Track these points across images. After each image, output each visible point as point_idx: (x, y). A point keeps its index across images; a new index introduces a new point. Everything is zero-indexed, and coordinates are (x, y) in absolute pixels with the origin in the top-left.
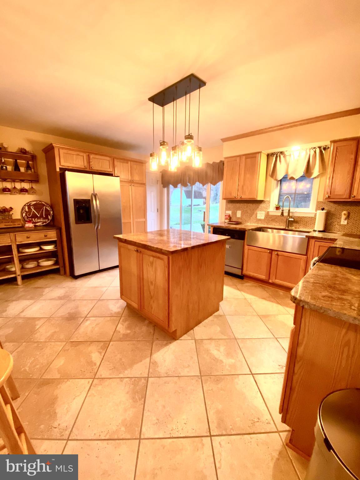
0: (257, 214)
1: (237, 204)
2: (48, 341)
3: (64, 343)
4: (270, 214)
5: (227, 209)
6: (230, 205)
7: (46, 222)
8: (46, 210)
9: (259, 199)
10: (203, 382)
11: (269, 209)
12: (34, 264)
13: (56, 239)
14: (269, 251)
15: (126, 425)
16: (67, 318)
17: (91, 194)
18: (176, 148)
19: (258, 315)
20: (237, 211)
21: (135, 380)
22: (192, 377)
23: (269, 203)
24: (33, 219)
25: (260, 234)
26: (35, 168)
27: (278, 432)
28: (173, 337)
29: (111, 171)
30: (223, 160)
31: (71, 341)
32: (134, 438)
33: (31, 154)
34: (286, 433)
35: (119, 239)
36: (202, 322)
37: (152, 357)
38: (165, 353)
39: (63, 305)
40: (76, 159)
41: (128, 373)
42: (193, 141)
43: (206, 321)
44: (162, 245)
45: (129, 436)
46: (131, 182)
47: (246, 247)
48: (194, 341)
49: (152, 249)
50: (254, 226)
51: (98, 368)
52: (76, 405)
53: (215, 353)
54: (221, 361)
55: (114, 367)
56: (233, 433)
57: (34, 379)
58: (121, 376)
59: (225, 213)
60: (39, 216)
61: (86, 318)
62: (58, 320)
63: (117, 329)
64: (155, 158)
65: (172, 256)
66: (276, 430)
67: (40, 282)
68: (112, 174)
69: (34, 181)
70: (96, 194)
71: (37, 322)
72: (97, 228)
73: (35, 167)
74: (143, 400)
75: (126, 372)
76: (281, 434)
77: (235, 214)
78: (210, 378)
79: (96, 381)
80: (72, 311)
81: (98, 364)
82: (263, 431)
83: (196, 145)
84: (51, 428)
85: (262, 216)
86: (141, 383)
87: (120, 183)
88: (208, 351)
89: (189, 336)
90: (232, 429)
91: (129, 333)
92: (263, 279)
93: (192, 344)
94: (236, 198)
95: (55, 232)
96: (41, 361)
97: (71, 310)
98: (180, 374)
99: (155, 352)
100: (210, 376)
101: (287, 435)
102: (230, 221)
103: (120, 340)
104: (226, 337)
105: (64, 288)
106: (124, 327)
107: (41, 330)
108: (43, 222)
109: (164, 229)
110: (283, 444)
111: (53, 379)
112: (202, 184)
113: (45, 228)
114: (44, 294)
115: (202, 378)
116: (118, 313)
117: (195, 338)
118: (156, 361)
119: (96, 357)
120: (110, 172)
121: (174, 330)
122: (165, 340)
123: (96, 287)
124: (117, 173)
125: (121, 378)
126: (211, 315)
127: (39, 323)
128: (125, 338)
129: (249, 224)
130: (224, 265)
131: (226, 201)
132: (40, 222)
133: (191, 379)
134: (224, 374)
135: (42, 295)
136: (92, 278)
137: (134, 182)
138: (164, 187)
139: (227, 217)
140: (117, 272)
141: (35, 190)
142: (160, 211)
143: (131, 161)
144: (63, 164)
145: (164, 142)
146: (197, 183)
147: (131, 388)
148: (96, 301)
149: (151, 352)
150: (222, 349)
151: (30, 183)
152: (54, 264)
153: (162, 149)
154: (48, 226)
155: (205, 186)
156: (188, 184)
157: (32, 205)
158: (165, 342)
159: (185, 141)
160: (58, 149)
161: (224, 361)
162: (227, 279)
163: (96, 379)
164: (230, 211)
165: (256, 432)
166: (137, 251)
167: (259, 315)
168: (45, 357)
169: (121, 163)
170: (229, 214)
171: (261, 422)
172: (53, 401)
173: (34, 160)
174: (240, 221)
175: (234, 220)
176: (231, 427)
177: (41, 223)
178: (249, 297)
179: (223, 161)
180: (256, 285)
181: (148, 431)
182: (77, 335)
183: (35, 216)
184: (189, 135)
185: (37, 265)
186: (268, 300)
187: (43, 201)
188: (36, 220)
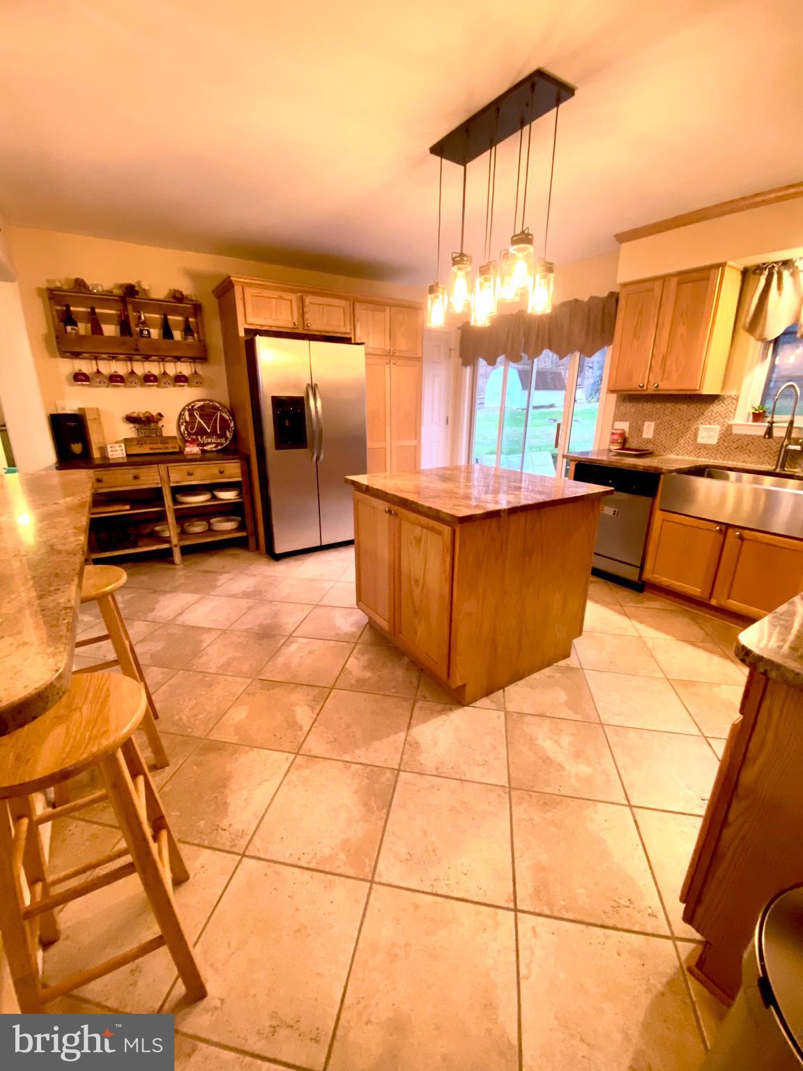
0: (697, 430)
1: (645, 405)
2: (220, 672)
3: (249, 681)
4: (736, 431)
5: (618, 417)
6: (630, 408)
7: (221, 444)
8: (222, 418)
9: (706, 391)
10: (514, 801)
11: (733, 418)
12: (203, 525)
13: (240, 479)
14: (718, 528)
15: (349, 851)
16: (257, 634)
17: (305, 386)
18: (489, 269)
19: (668, 680)
20: (644, 421)
21: (373, 771)
22: (489, 787)
23: (734, 402)
24: (199, 437)
25: (702, 483)
26: (200, 332)
27: (673, 938)
28: (457, 698)
29: (348, 331)
30: (617, 290)
31: (261, 677)
32: (362, 877)
33: (192, 301)
34: (691, 946)
35: (356, 485)
36: (527, 678)
37: (409, 733)
38: (437, 728)
39: (250, 609)
40: (277, 307)
41: (361, 754)
42: (530, 248)
43: (536, 676)
44: (442, 502)
45: (351, 873)
46: (390, 355)
47: (658, 515)
48: (503, 713)
49: (420, 508)
50: (686, 461)
51: (305, 735)
52: (261, 795)
53: (547, 745)
54: (559, 765)
55: (335, 739)
56: (566, 916)
57: (194, 737)
58: (347, 757)
59: (613, 428)
60: (209, 431)
61: (291, 639)
62: (239, 636)
63: (347, 666)
64: (441, 296)
65: (460, 528)
66: (668, 933)
67: (214, 562)
68: (350, 339)
69: (198, 358)
70: (316, 385)
71: (205, 636)
72: (318, 458)
73: (200, 327)
74: (385, 811)
75: (357, 752)
76: (679, 943)
77: (637, 429)
78: (531, 796)
79: (299, 758)
80: (265, 622)
81: (306, 728)
82: (636, 928)
83: (539, 258)
84: (217, 830)
85: (710, 437)
86: (383, 779)
87: (366, 359)
88: (531, 739)
89: (493, 702)
90: (564, 907)
91: (370, 678)
92: (695, 596)
93: (497, 719)
94: (645, 388)
95: (239, 465)
96: (208, 708)
97: (265, 619)
98: (465, 775)
99: (418, 724)
100: (529, 790)
101: (694, 950)
102: (623, 449)
103: (351, 689)
104: (578, 717)
105: (255, 575)
106: (361, 664)
107: (210, 651)
108: (218, 445)
109: (459, 464)
110: (681, 966)
111: (226, 742)
112: (556, 353)
113: (221, 456)
114: (218, 584)
115: (512, 793)
116: (352, 635)
117: (506, 708)
118: (418, 740)
119: (303, 715)
120: (345, 333)
121: (460, 683)
122: (441, 703)
123: (313, 580)
124: (359, 335)
125: (347, 762)
126: (549, 665)
127: (208, 639)
128: (361, 686)
129: (672, 456)
130: (593, 555)
131: (617, 397)
132: (211, 443)
133: (488, 790)
134: (562, 792)
135: (216, 585)
136: (306, 561)
137: (397, 354)
138: (465, 364)
139: (616, 437)
140: (350, 553)
141: (202, 378)
142: (452, 421)
143: (390, 305)
144: (250, 320)
145: (462, 255)
146: (546, 352)
147: (363, 783)
148: (310, 608)
149: (410, 723)
150: (566, 740)
151: (192, 364)
152: (238, 529)
153: (456, 274)
154: (227, 452)
155: (565, 360)
156: (523, 354)
157: (196, 410)
158: (440, 707)
159: (512, 249)
160: (241, 287)
161: (567, 766)
162: (597, 588)
163: (301, 757)
164: (626, 421)
165: (619, 926)
166: (390, 512)
167: (669, 677)
168: (215, 702)
169: (370, 313)
170: (623, 430)
171: (634, 908)
172: (223, 783)
173: (199, 314)
174: (650, 447)
175: (633, 446)
176: (562, 903)
177: (213, 446)
178: (650, 634)
179: (618, 294)
180: (673, 608)
181: (388, 870)
182: (271, 669)
183: (202, 432)
184: (523, 232)
185: (207, 528)
186: (699, 647)
187: (216, 400)
188: (205, 440)
